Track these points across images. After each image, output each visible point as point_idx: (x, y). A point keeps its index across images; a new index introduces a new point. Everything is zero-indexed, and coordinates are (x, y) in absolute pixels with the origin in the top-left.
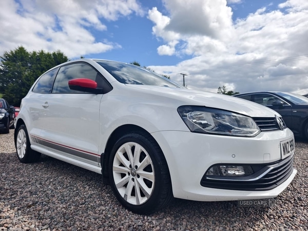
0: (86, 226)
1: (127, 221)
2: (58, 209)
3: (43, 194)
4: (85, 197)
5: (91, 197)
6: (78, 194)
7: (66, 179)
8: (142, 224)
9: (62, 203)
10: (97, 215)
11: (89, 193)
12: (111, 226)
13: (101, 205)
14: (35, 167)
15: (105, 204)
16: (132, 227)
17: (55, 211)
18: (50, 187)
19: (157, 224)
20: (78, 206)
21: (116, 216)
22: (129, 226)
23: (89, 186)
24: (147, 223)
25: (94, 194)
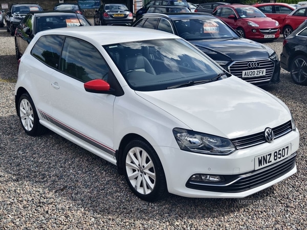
0: (108, 207)
1: (136, 205)
2: (85, 193)
3: (68, 178)
4: (103, 183)
5: (108, 184)
6: (97, 180)
8: (146, 208)
9: (86, 188)
10: (114, 200)
11: (107, 180)
12: (125, 208)
13: (117, 191)
15: (120, 191)
16: (139, 210)
17: (83, 194)
18: (71, 171)
19: (158, 209)
20: (99, 191)
21: (129, 201)
22: (138, 209)
23: (105, 171)
24: (150, 208)
25: (110, 180)
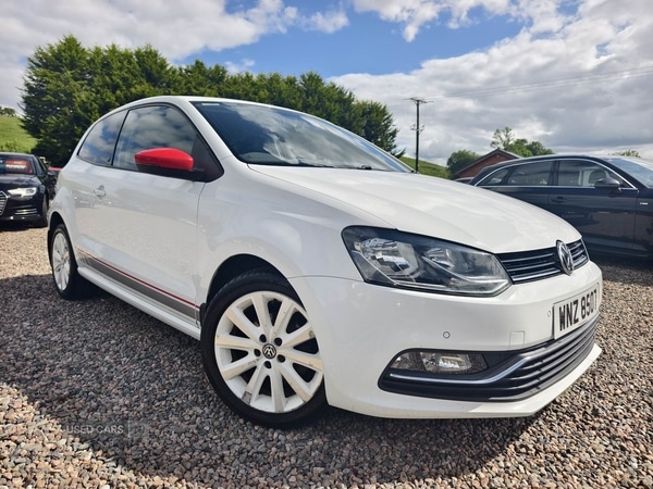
0: (160, 447)
1: (238, 441)
2: (115, 408)
3: (91, 373)
4: (170, 383)
5: (181, 385)
6: (157, 377)
7: (142, 340)
8: (263, 450)
9: (124, 395)
11: (179, 376)
12: (207, 450)
13: (196, 403)
14: (87, 310)
15: (203, 402)
16: (244, 455)
17: (109, 412)
18: (107, 358)
19: (294, 450)
20: (153, 403)
21: (220, 429)
22: (241, 452)
23: (182, 358)
24: (274, 449)
25: (188, 377)
